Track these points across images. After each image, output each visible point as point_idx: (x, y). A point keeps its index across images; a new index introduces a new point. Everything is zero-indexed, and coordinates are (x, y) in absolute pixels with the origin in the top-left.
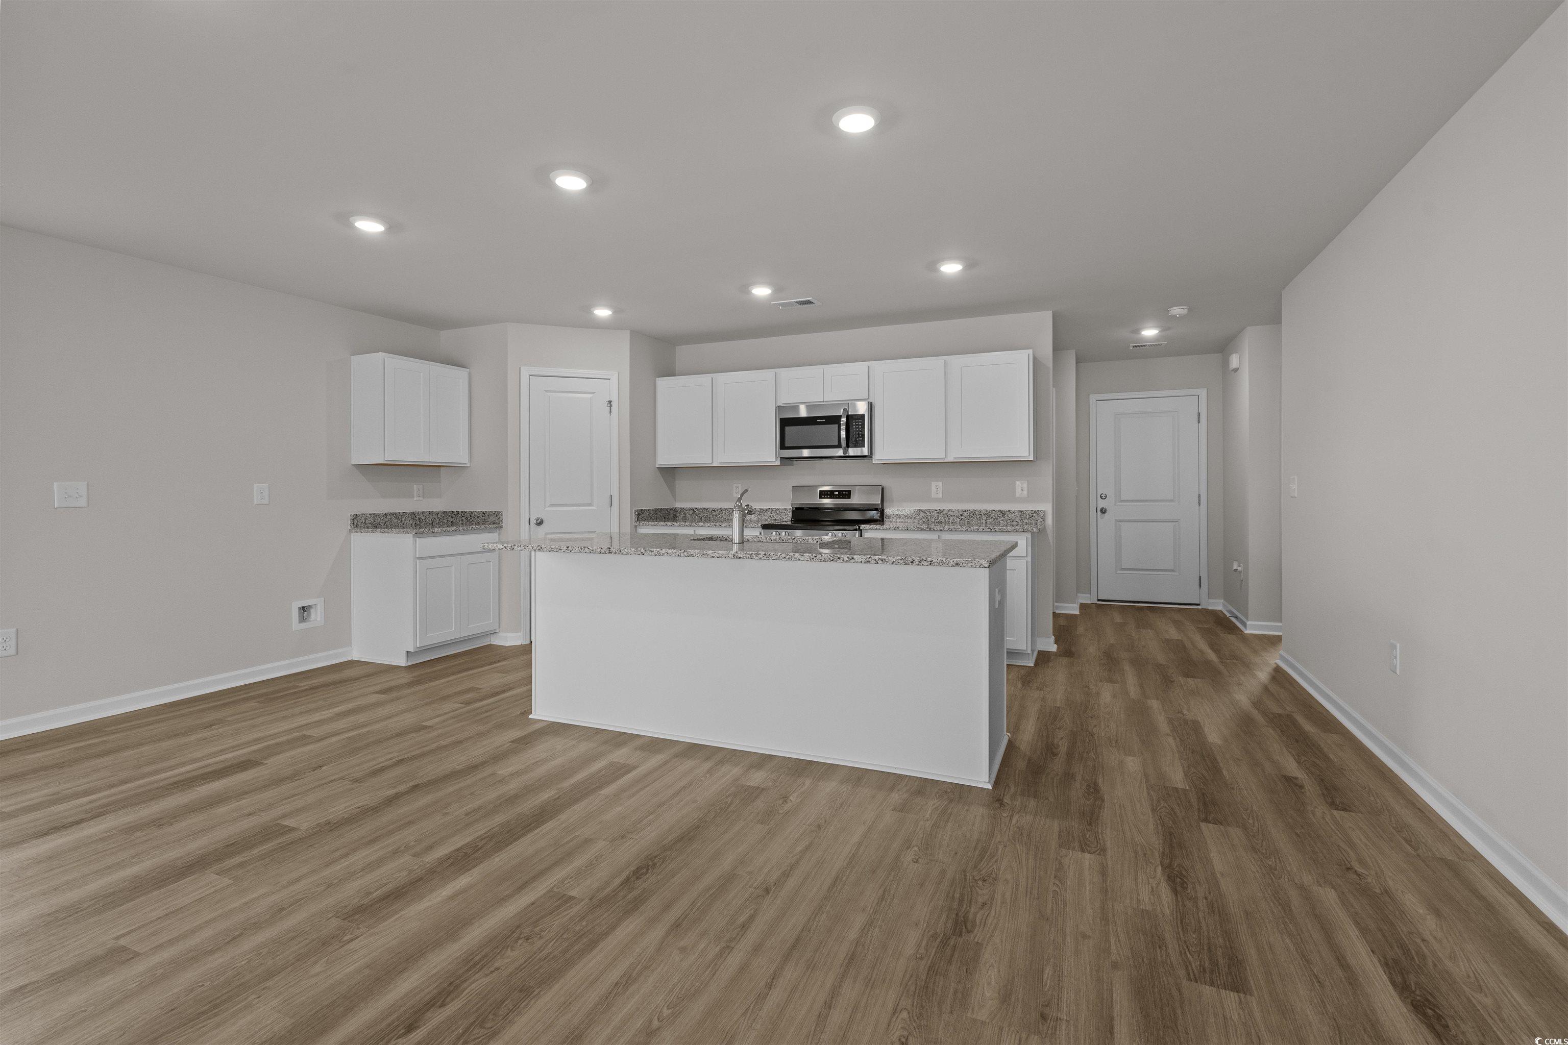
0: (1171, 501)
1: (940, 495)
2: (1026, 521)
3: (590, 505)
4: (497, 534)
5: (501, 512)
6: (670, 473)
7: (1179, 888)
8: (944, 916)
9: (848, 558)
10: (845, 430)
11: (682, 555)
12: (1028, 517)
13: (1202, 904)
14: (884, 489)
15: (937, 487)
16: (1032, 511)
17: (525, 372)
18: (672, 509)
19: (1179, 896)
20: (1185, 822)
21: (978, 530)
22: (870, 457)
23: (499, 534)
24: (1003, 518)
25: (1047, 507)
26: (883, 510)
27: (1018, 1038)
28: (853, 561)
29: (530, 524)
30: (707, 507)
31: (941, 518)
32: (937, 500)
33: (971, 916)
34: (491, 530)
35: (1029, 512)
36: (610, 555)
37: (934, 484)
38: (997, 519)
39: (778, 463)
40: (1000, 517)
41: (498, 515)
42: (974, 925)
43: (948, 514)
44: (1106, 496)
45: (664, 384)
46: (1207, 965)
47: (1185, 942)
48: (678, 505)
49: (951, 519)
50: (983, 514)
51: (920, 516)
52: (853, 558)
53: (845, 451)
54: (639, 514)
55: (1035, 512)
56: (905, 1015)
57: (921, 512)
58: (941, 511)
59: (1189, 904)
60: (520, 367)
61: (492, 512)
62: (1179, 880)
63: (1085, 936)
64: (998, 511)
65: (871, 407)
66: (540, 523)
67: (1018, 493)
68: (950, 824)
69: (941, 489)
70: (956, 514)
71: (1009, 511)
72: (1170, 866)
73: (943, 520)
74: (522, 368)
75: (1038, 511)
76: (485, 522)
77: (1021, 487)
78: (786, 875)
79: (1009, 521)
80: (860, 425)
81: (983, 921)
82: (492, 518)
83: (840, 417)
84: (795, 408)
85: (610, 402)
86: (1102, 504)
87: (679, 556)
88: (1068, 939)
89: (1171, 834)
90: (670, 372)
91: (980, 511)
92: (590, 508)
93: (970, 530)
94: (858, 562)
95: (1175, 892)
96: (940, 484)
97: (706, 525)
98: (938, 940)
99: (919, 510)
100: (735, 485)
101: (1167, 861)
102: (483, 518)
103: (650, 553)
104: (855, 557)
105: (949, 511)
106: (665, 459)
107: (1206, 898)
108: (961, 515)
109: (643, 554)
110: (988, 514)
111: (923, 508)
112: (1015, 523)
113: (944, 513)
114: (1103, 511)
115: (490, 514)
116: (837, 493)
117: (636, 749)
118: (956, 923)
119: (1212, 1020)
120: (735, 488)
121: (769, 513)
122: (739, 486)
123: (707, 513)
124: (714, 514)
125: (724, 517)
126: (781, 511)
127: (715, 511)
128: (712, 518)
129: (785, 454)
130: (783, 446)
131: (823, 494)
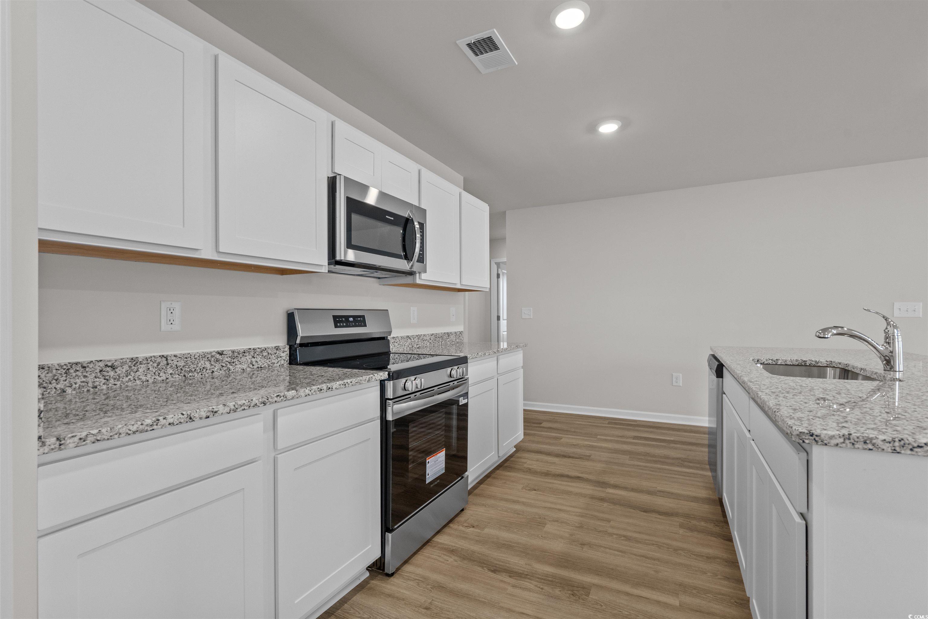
1: (416, 321)
15: (414, 312)
32: (414, 325)
35: (457, 332)
37: (412, 310)
39: (327, 269)
43: (423, 339)
49: (425, 343)
51: (408, 343)
53: (412, 266)
55: (460, 333)
57: (408, 338)
69: (416, 315)
77: (452, 311)
105: (423, 335)
111: (409, 334)
116: (352, 319)
121: (249, 357)
122: (177, 306)
123: (85, 377)
124: (112, 373)
125: (144, 378)
126: (270, 352)
127: (113, 367)
128: (104, 387)
129: (351, 256)
130: (349, 243)
131: (337, 321)
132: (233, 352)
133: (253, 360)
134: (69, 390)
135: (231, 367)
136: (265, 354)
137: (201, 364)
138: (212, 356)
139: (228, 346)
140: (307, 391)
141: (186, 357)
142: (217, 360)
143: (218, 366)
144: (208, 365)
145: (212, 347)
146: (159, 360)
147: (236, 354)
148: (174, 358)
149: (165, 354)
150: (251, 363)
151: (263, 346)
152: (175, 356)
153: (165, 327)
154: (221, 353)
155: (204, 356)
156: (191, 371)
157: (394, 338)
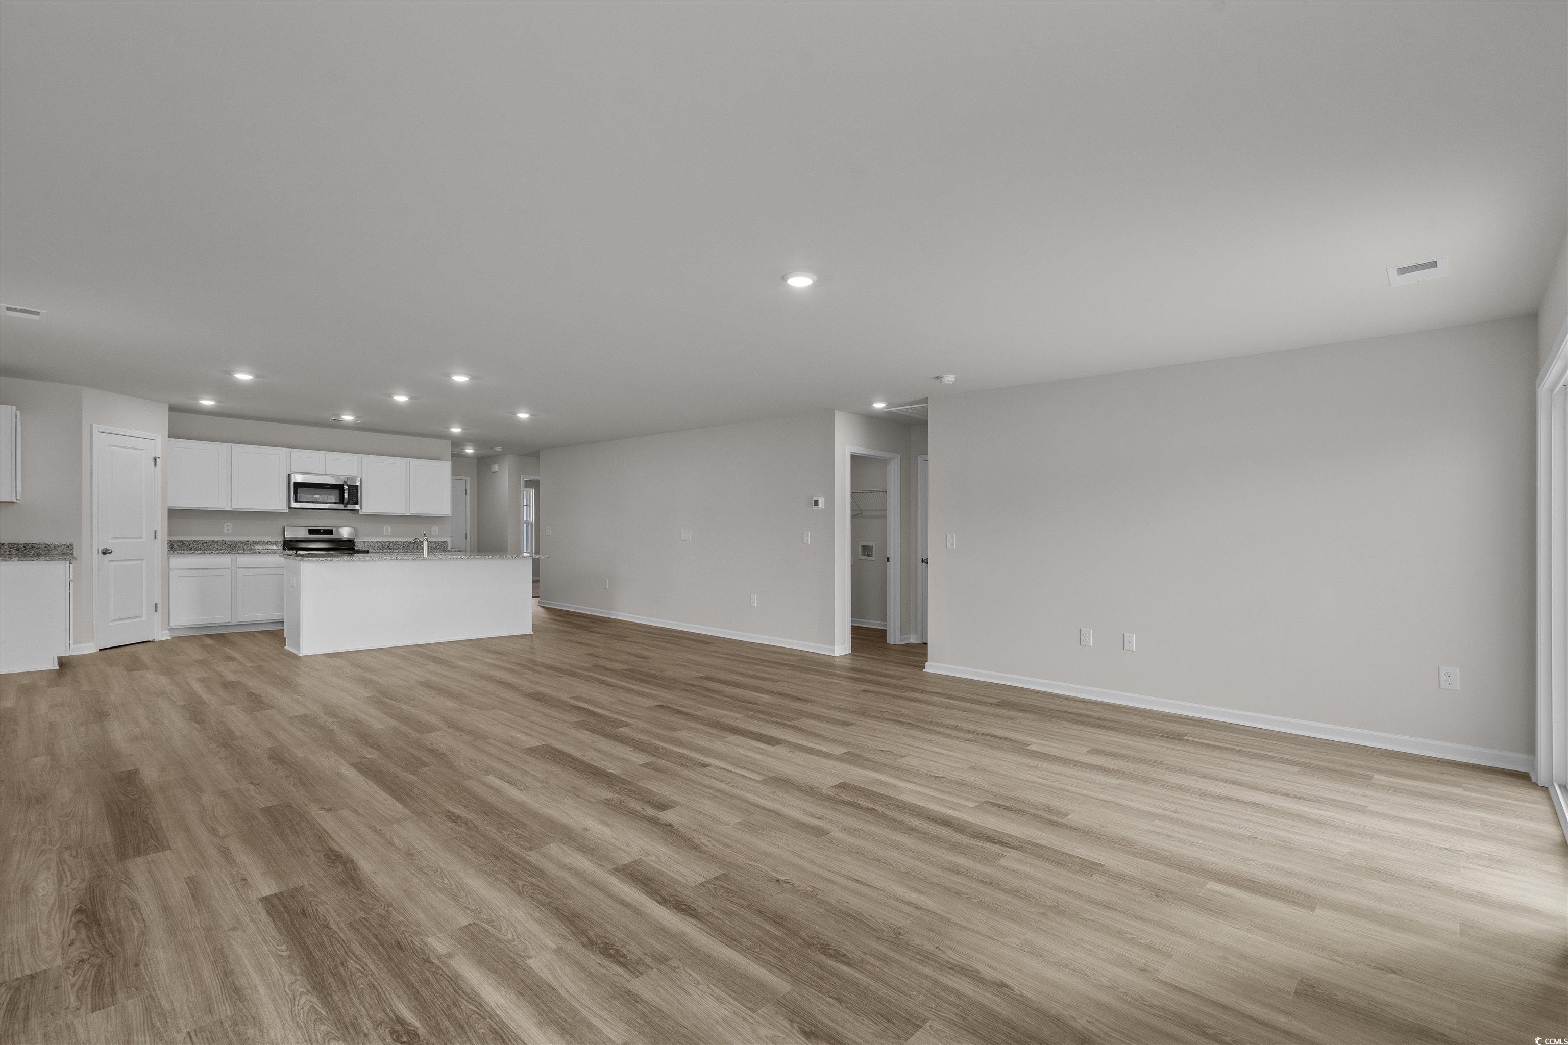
1: (390, 533)
3: (140, 538)
4: (69, 563)
5: (73, 545)
10: (347, 494)
12: (440, 544)
14: (358, 529)
15: (388, 529)
16: (443, 541)
17: (98, 429)
22: (358, 510)
23: (73, 563)
26: (354, 542)
29: (99, 554)
31: (391, 546)
32: (386, 536)
39: (288, 511)
41: (70, 547)
43: (395, 544)
45: (174, 444)
49: (398, 546)
51: (376, 545)
53: (345, 506)
58: (390, 543)
60: (92, 425)
61: (57, 545)
65: (361, 481)
66: (105, 552)
67: (432, 533)
69: (389, 530)
70: (400, 543)
74: (94, 425)
75: (446, 541)
76: (48, 553)
77: (436, 529)
82: (59, 550)
83: (343, 486)
85: (155, 459)
92: (139, 540)
96: (391, 527)
97: (246, 552)
99: (378, 542)
100: (227, 524)
102: (46, 549)
105: (396, 542)
106: (172, 502)
108: (403, 545)
111: (380, 540)
112: (433, 548)
113: (393, 543)
116: (322, 531)
120: (226, 526)
121: (261, 544)
122: (231, 525)
126: (272, 543)
127: (206, 543)
129: (295, 505)
130: (296, 501)
131: (311, 532)
132: (253, 541)
133: (263, 545)
134: (193, 548)
135: (252, 547)
136: (270, 543)
137: (239, 545)
138: (243, 543)
139: (251, 540)
141: (232, 542)
142: (246, 544)
144: (242, 545)
145: (244, 539)
146: (222, 542)
148: (228, 542)
149: (224, 541)
151: (268, 540)
153: (226, 531)
154: (248, 542)
155: (240, 542)
156: (234, 547)
157: (364, 542)
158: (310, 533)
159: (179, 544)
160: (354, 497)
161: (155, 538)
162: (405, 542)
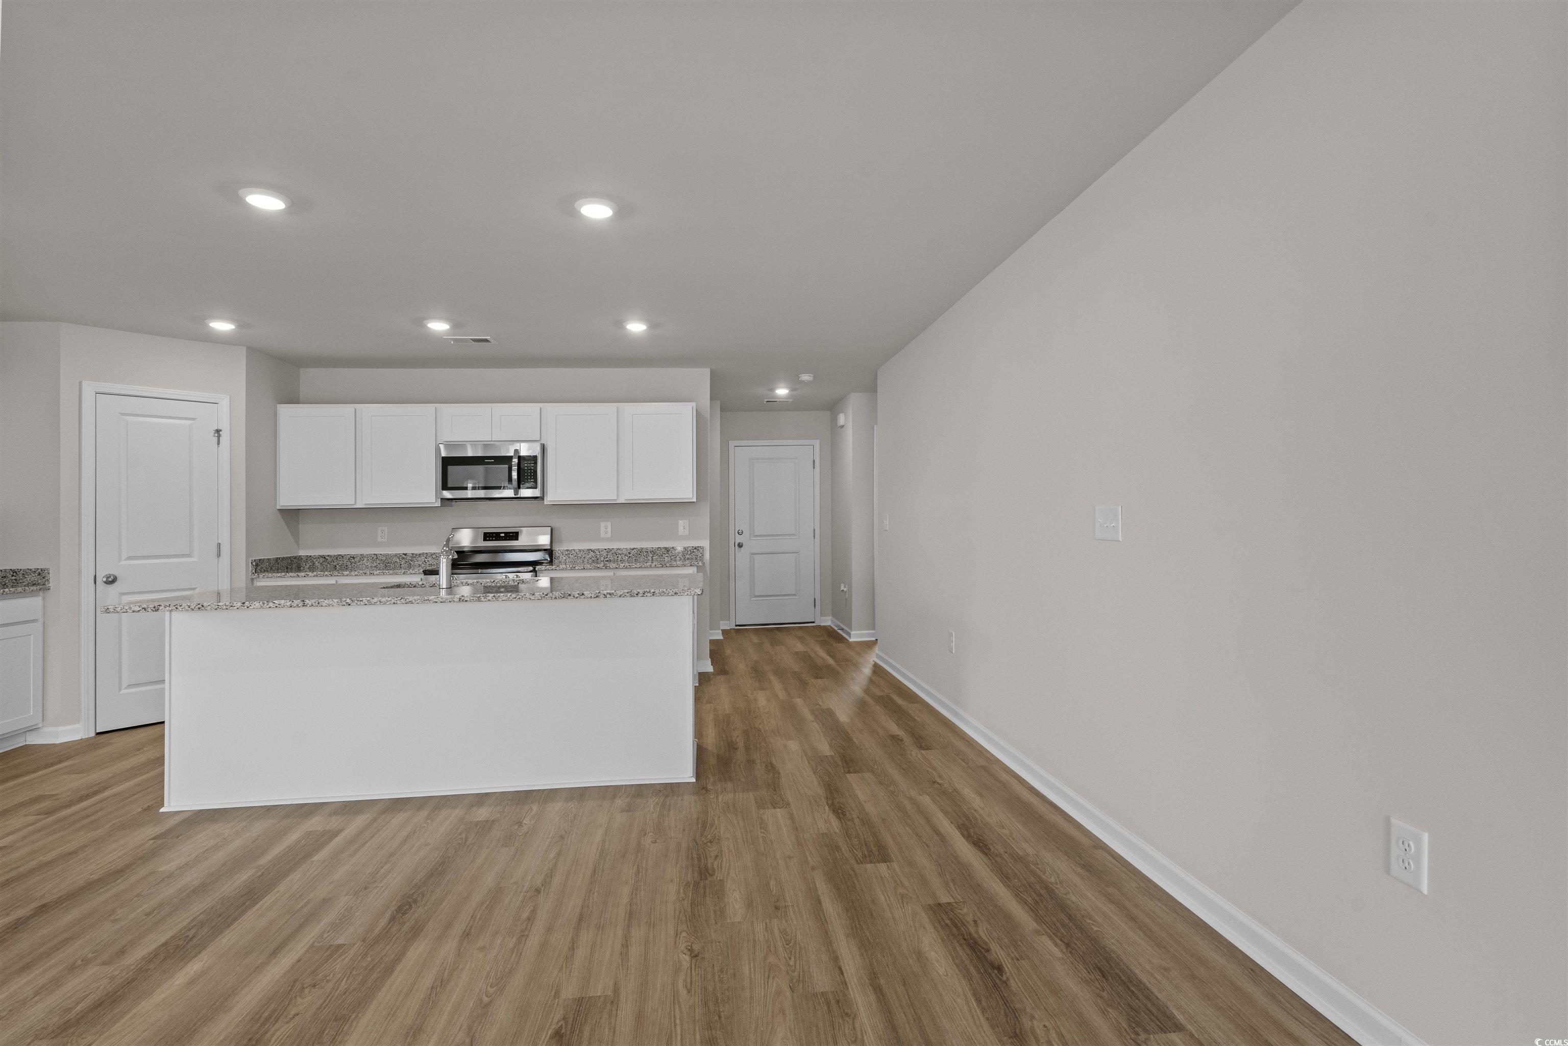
0: (793, 535)
1: (609, 535)
2: (687, 556)
3: (188, 556)
4: (41, 598)
5: (48, 570)
6: (292, 516)
7: (841, 816)
8: (690, 870)
9: (578, 594)
10: (516, 471)
11: (398, 602)
12: (689, 553)
13: (857, 821)
14: (553, 530)
15: (606, 527)
16: (693, 547)
17: (89, 389)
18: (295, 558)
19: (842, 821)
20: (836, 775)
21: (651, 566)
22: (542, 498)
23: (44, 598)
24: (667, 555)
25: (705, 544)
26: (552, 551)
27: (764, 923)
28: (583, 597)
29: (95, 582)
30: (342, 553)
31: (610, 557)
32: (607, 540)
33: (709, 865)
34: (33, 594)
35: (690, 548)
36: (304, 608)
37: (603, 525)
38: (662, 556)
39: (438, 504)
40: (665, 554)
41: (40, 573)
42: (714, 871)
43: (616, 552)
44: (742, 532)
45: (286, 411)
46: (866, 853)
47: (851, 844)
48: (302, 553)
49: (620, 557)
50: (649, 552)
51: (590, 556)
52: (583, 594)
53: (516, 493)
54: (257, 565)
55: (695, 548)
56: (684, 934)
57: (590, 551)
58: (609, 551)
59: (849, 823)
60: (80, 383)
61: (31, 570)
62: (840, 811)
63: (790, 857)
64: (663, 548)
65: (543, 448)
66: (111, 581)
67: (681, 531)
68: (672, 813)
69: (609, 529)
70: (625, 552)
71: (673, 548)
72: (833, 804)
73: (612, 559)
74: (84, 383)
75: (698, 547)
76: (16, 583)
77: (683, 526)
78: (550, 876)
79: (673, 557)
80: (533, 466)
81: (719, 866)
82: (33, 578)
83: (511, 458)
84: (461, 445)
85: (218, 431)
86: (739, 539)
87: (394, 603)
88: (780, 862)
89: (829, 785)
90: (293, 399)
91: (647, 549)
92: (182, 559)
93: (643, 566)
94: (587, 598)
95: (839, 818)
96: (609, 524)
98: (691, 886)
99: (589, 550)
100: (380, 528)
101: (830, 802)
102: (13, 578)
103: (359, 603)
104: (585, 593)
105: (618, 549)
106: (287, 500)
107: (858, 818)
108: (629, 553)
109: (349, 605)
110: (653, 552)
111: (593, 548)
112: (678, 559)
113: (613, 552)
114: (740, 546)
115: (26, 573)
116: (503, 535)
117: (330, 815)
118: (700, 873)
119: (875, 880)
120: (379, 532)
121: (423, 558)
122: (386, 529)
123: (343, 561)
124: (353, 561)
125: (366, 564)
126: (438, 555)
127: (354, 558)
128: (350, 566)
129: (447, 494)
130: (445, 487)
131: (488, 536)
132: (413, 554)
133: (426, 559)
134: (338, 566)
135: (411, 563)
136: (434, 556)
138: (400, 556)
139: (410, 550)
140: (356, 573)
141: (386, 555)
142: (403, 558)
143: (403, 562)
144: (398, 560)
146: (373, 556)
147: (415, 555)
148: (380, 556)
149: (376, 553)
150: (425, 561)
151: (433, 552)
152: (381, 554)
153: (380, 539)
154: (405, 555)
155: (396, 555)
156: (389, 563)
157: (567, 550)
158: (485, 540)
159: (322, 560)
160: (531, 476)
161: (219, 555)
162: (633, 549)
